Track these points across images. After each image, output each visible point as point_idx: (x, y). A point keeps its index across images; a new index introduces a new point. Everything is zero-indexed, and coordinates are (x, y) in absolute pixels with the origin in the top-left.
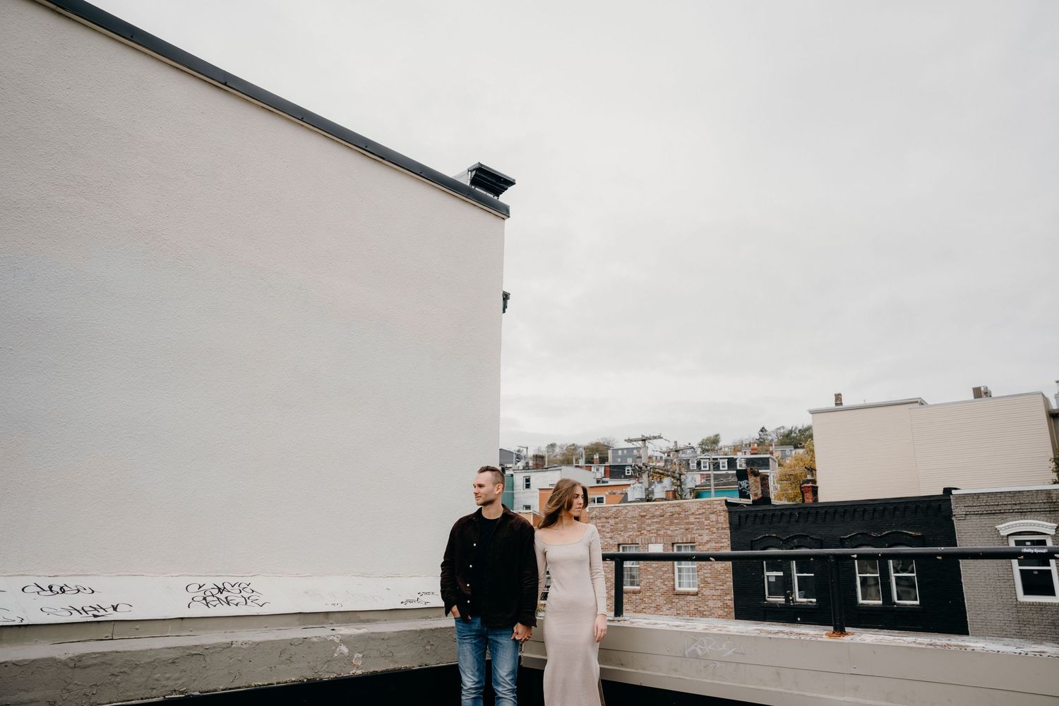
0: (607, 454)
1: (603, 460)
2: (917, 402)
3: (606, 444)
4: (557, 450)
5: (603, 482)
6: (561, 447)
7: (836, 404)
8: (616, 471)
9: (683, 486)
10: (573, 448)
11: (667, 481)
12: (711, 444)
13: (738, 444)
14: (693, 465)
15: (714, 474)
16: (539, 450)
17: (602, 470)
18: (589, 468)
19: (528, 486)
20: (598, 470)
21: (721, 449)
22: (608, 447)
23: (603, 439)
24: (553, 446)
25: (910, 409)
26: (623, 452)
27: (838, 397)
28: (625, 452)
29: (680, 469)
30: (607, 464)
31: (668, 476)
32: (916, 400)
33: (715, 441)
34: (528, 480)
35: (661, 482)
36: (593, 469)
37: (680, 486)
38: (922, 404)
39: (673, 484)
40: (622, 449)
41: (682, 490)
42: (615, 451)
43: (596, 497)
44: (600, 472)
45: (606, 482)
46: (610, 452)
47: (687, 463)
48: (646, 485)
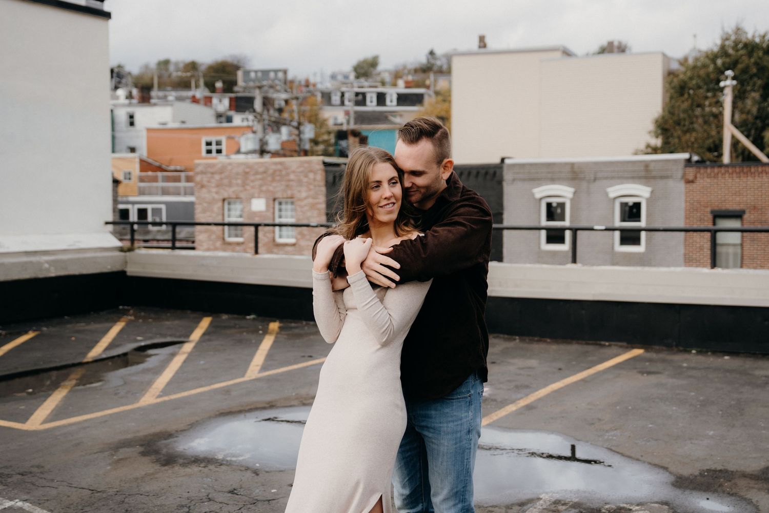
0: (236, 75)
1: (229, 86)
3: (235, 62)
4: (172, 68)
5: (227, 117)
6: (176, 64)
7: (480, 47)
8: (242, 104)
9: (302, 136)
10: (193, 66)
11: (284, 130)
12: (365, 69)
14: (336, 99)
15: (356, 112)
16: (146, 67)
17: (226, 102)
18: (208, 101)
19: (132, 124)
20: (220, 101)
21: (379, 74)
22: (237, 68)
23: (232, 55)
24: (166, 63)
26: (256, 75)
27: (482, 39)
28: (260, 74)
29: (299, 118)
30: (233, 95)
31: (285, 124)
33: (375, 62)
34: (131, 117)
35: (278, 131)
36: (215, 101)
37: (299, 135)
39: (290, 134)
40: (256, 72)
41: (301, 140)
42: (247, 73)
43: (213, 139)
44: (222, 104)
45: (229, 120)
46: (240, 74)
47: (327, 97)
48: (260, 135)
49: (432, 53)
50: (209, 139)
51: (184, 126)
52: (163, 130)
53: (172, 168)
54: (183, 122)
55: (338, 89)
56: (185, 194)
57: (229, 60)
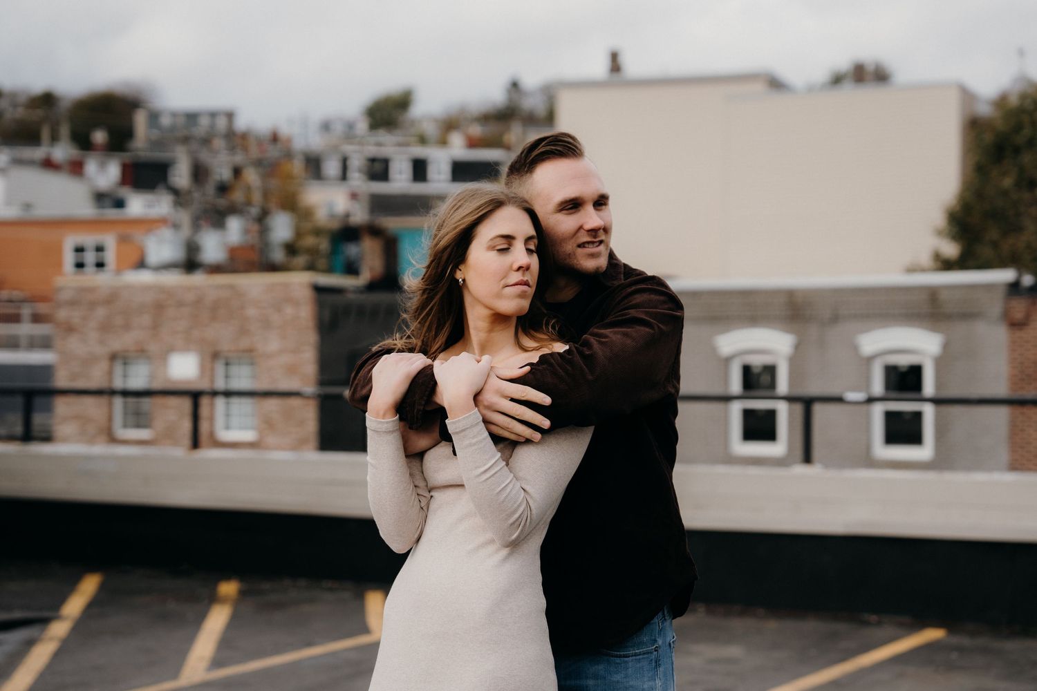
0: (131, 121)
1: (120, 140)
3: (131, 95)
5: (115, 202)
8: (149, 174)
9: (268, 235)
10: (47, 100)
11: (235, 222)
12: (389, 112)
15: (371, 194)
17: (114, 170)
18: (76, 168)
20: (103, 169)
21: (413, 123)
22: (135, 105)
26: (174, 120)
28: (180, 119)
29: (265, 200)
30: (127, 157)
33: (402, 102)
35: (222, 224)
36: (91, 167)
37: (262, 233)
39: (246, 231)
40: (174, 115)
41: (264, 243)
42: (154, 117)
43: (88, 239)
44: (105, 173)
45: (120, 204)
46: (140, 121)
47: (314, 165)
48: (186, 231)
49: (515, 85)
50: (80, 241)
51: (29, 215)
53: (4, 295)
54: (28, 206)
55: (335, 148)
56: (29, 347)
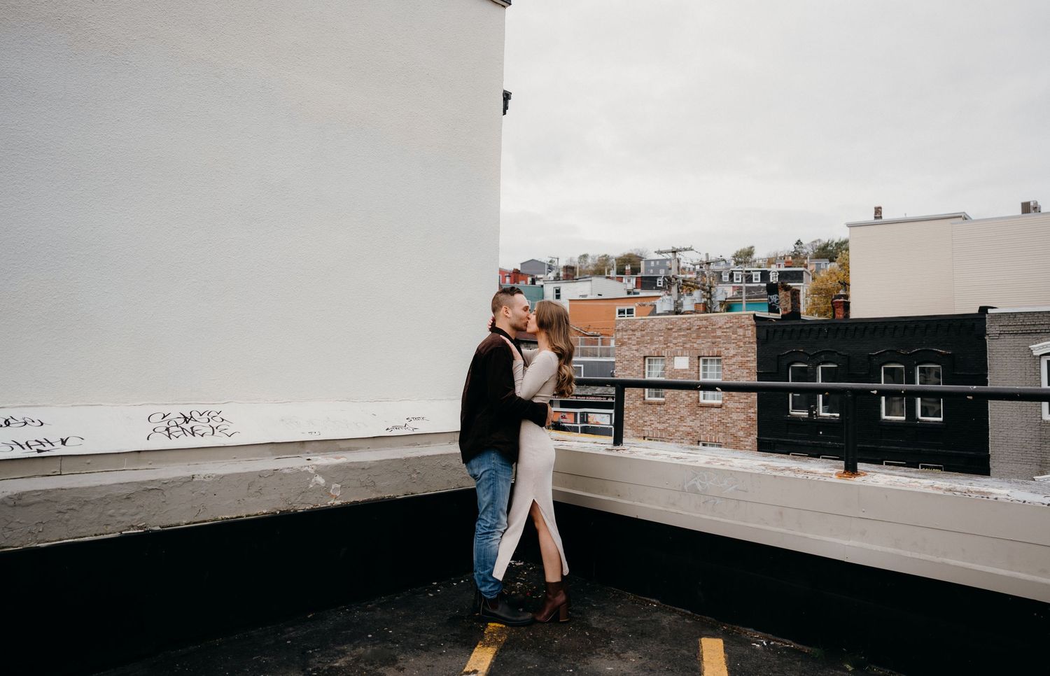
0: (640, 265)
1: (635, 271)
2: (961, 217)
3: (639, 255)
4: (590, 261)
5: (635, 293)
6: (593, 259)
7: (876, 218)
8: (648, 283)
9: (713, 299)
10: (605, 259)
12: (745, 256)
13: (773, 256)
14: (726, 277)
15: (746, 287)
16: (570, 260)
17: (633, 281)
18: (620, 280)
20: (629, 281)
21: (755, 261)
22: (640, 258)
23: (635, 250)
24: (585, 256)
25: (952, 223)
26: (655, 263)
27: (878, 211)
28: (658, 263)
29: (710, 282)
30: (639, 275)
31: (698, 288)
32: (960, 215)
33: (749, 253)
34: (558, 291)
35: (690, 294)
36: (624, 280)
37: (710, 298)
38: (966, 219)
39: (703, 296)
40: (655, 261)
41: (712, 302)
42: (647, 262)
43: (625, 308)
44: (631, 283)
46: (642, 263)
47: (720, 274)
48: (675, 296)
49: (799, 243)
50: (622, 308)
51: (600, 297)
52: (584, 300)
53: (590, 333)
54: (600, 294)
56: (601, 356)
57: (634, 253)
